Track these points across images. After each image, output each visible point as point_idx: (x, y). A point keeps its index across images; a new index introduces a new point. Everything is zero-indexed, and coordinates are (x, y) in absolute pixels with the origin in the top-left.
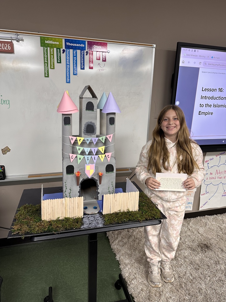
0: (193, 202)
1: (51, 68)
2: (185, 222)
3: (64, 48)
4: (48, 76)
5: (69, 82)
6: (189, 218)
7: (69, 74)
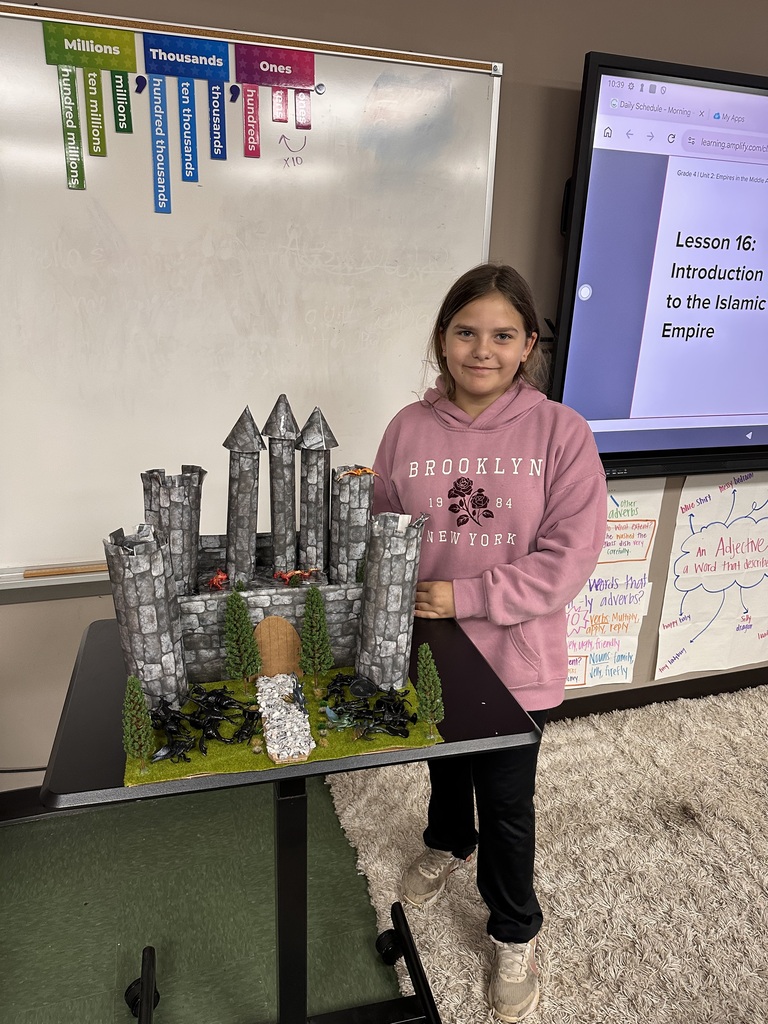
0: (634, 653)
1: (92, 153)
2: (605, 725)
3: (141, 71)
4: (81, 187)
5: (167, 210)
6: (620, 710)
7: (167, 178)
